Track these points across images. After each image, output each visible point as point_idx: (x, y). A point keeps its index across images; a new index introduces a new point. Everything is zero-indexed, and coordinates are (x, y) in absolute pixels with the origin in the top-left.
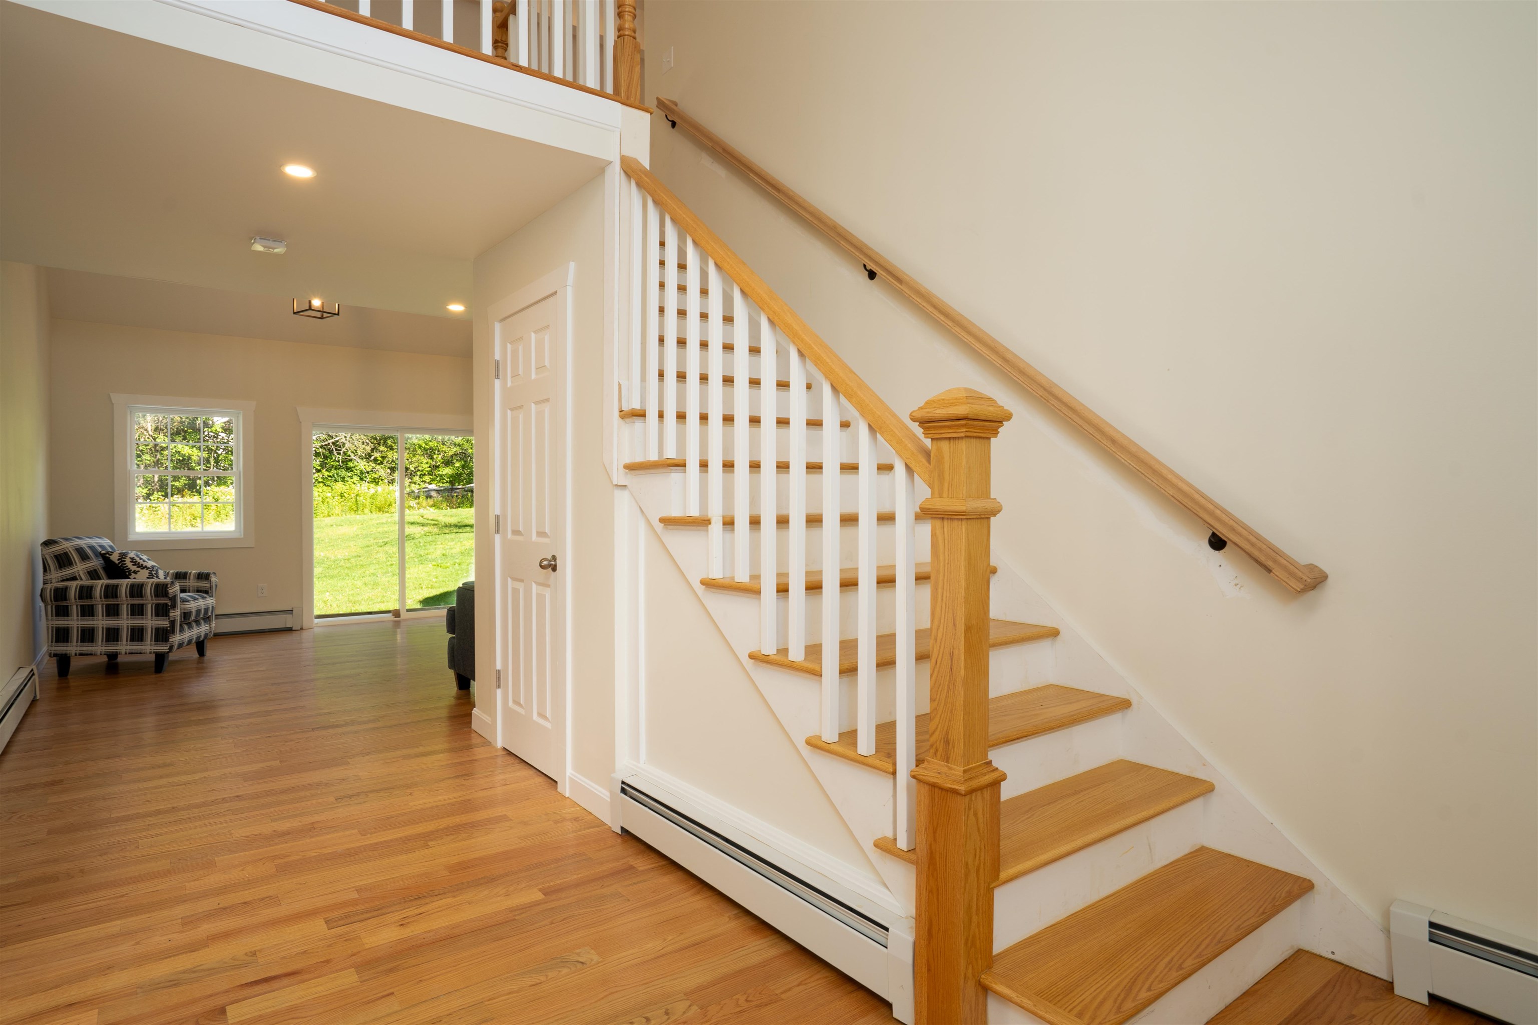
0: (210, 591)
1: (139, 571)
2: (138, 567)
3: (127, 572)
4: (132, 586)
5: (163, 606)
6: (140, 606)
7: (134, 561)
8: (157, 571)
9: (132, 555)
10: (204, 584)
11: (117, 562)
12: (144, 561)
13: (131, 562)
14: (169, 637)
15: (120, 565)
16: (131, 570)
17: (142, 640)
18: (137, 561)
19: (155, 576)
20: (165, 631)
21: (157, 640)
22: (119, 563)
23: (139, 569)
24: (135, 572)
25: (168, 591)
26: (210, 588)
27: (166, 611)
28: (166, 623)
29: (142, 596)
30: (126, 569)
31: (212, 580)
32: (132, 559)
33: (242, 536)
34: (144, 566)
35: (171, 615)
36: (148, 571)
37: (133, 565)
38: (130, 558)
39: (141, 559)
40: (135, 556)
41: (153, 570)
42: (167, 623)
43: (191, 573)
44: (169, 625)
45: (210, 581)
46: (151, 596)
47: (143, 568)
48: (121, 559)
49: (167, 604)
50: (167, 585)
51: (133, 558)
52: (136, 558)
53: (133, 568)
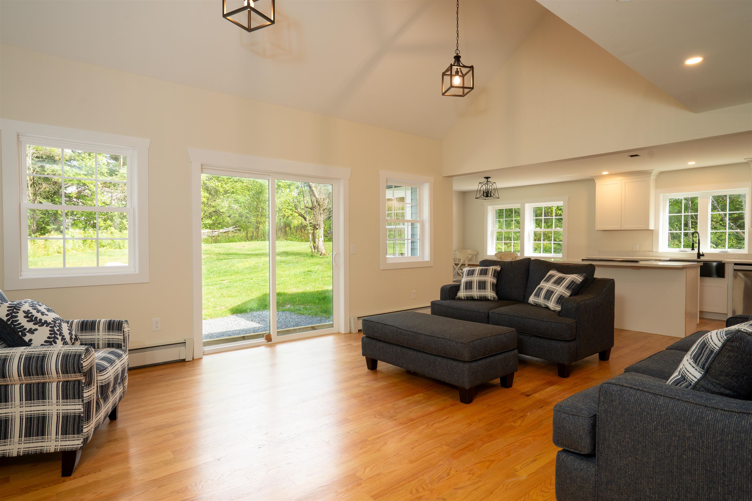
0: (123, 344)
1: (36, 330)
2: (34, 324)
3: (20, 331)
4: (29, 359)
5: (74, 385)
6: (40, 386)
7: (29, 315)
8: (60, 326)
9: (26, 307)
10: (116, 337)
11: (5, 319)
12: (43, 314)
13: (25, 317)
14: (82, 427)
15: (9, 323)
16: (26, 329)
17: (43, 434)
18: (33, 316)
19: (58, 333)
20: (77, 419)
21: (65, 432)
22: (8, 320)
23: (36, 327)
24: (32, 331)
25: (82, 364)
26: (124, 340)
27: (79, 391)
28: (78, 407)
29: (43, 374)
30: (19, 328)
31: (125, 330)
32: (27, 313)
33: (137, 272)
34: (43, 321)
35: (85, 395)
36: (49, 328)
37: (28, 321)
38: (24, 312)
39: (38, 311)
40: (30, 309)
41: (55, 326)
42: (81, 407)
43: (99, 322)
44: (82, 410)
45: (124, 332)
46: (57, 373)
47: (42, 325)
48: (11, 313)
49: (79, 381)
50: (80, 355)
51: (28, 311)
52: (32, 311)
53: (29, 326)
